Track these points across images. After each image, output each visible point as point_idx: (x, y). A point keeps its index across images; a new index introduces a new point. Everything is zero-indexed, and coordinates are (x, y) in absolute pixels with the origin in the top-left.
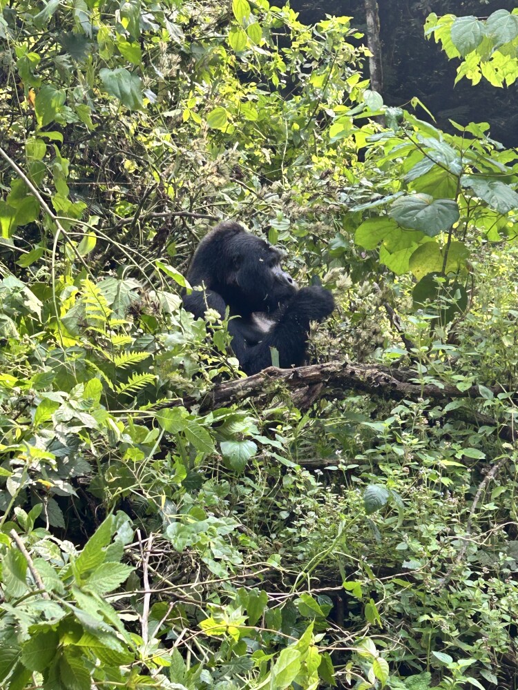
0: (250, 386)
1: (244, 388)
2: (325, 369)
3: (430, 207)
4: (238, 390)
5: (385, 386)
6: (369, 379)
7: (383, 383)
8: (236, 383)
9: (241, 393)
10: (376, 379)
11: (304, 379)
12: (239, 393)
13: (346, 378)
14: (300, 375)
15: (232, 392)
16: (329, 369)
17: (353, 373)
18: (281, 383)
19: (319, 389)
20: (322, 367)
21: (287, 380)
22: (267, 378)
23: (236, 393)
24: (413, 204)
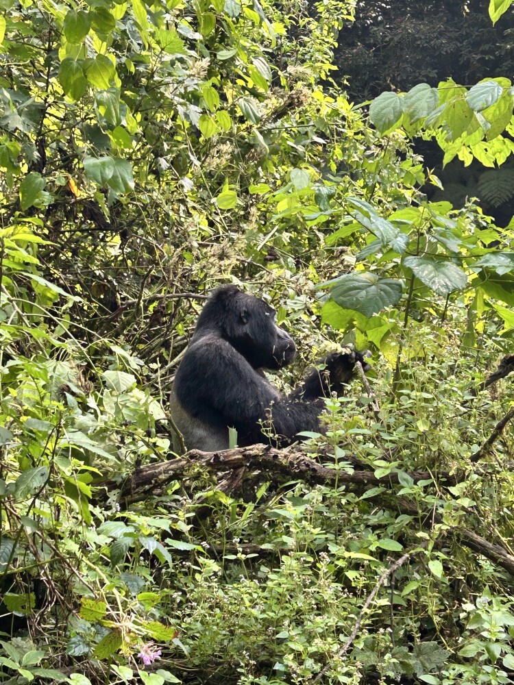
0: (172, 470)
1: (166, 471)
2: (247, 452)
3: (373, 287)
4: (160, 473)
5: (306, 471)
6: (291, 464)
7: (304, 468)
8: (159, 466)
9: (163, 477)
10: (298, 464)
11: (226, 463)
12: (160, 477)
13: (269, 462)
14: (222, 458)
15: (154, 476)
16: (251, 452)
17: (276, 457)
18: (202, 467)
19: (241, 473)
20: (246, 450)
21: (209, 464)
22: (188, 462)
23: (157, 476)
24: (356, 284)
